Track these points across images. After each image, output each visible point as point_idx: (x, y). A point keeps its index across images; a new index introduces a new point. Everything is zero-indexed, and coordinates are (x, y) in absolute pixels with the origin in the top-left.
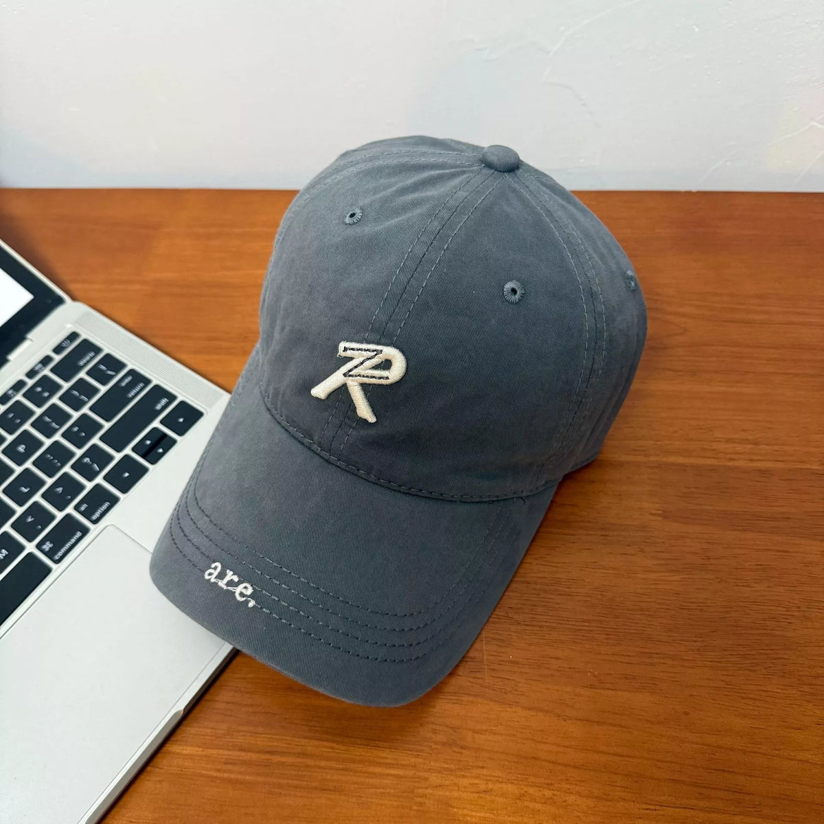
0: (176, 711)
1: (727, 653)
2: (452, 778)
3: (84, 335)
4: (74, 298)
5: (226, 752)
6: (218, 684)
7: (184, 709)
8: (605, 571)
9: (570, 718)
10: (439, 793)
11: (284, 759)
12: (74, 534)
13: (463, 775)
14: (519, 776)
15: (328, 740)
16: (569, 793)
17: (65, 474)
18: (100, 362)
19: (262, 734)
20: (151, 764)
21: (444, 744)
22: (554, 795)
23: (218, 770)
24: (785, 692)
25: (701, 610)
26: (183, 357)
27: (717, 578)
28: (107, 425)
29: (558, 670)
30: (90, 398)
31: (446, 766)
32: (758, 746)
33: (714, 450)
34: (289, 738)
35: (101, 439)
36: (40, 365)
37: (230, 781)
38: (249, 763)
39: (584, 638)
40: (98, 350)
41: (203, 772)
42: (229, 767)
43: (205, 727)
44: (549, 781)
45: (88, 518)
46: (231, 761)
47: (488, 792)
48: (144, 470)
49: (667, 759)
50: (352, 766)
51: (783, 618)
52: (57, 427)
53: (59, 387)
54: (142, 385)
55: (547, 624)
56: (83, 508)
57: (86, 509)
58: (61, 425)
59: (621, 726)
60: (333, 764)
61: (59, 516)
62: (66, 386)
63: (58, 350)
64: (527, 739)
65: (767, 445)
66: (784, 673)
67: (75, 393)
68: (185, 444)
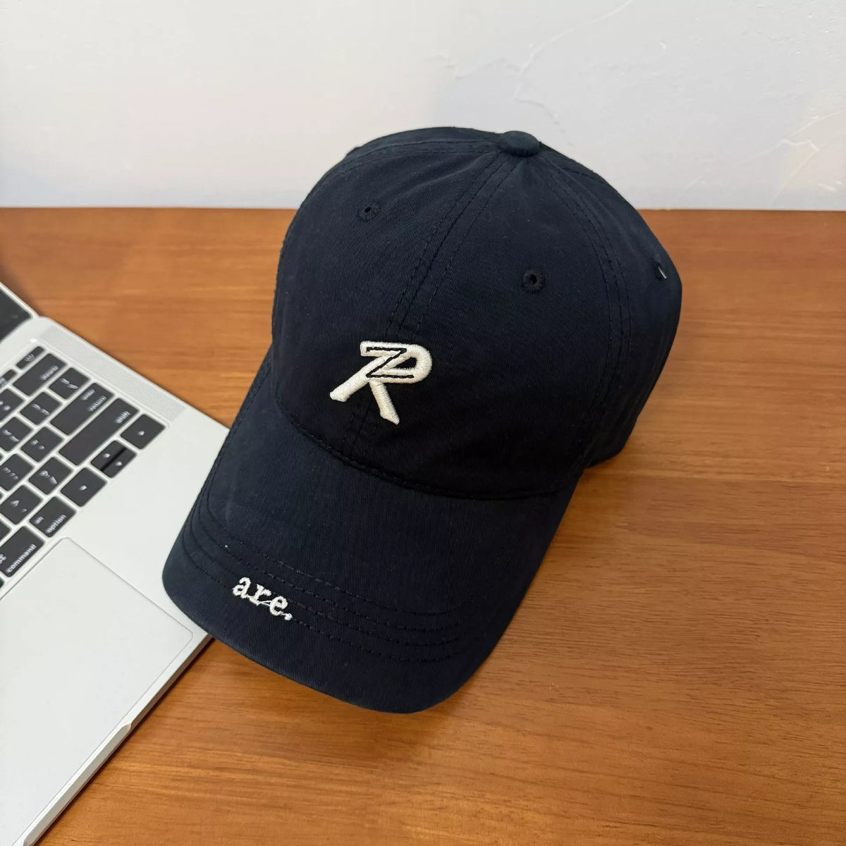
0: (123, 726)
1: (695, 666)
2: (407, 794)
3: (49, 349)
4: (40, 314)
5: (174, 769)
6: (169, 698)
7: (132, 724)
8: (569, 583)
9: (530, 733)
10: (393, 810)
11: (233, 776)
12: (28, 547)
13: (418, 792)
14: (476, 792)
15: (279, 756)
16: (526, 810)
17: (23, 488)
18: (63, 376)
19: (212, 750)
20: (97, 781)
22: (511, 812)
23: (166, 787)
24: (751, 706)
25: (667, 623)
26: (147, 371)
27: (683, 590)
28: (67, 439)
29: (518, 684)
30: (51, 411)
31: (401, 782)
32: (723, 761)
33: (683, 462)
34: (240, 754)
35: (60, 452)
36: (3, 379)
37: (177, 798)
38: (197, 780)
39: (545, 651)
40: (61, 364)
41: (150, 789)
42: (177, 784)
43: (154, 744)
44: (506, 798)
45: (43, 531)
46: (179, 778)
47: (443, 808)
48: (102, 484)
49: (629, 775)
50: (304, 782)
51: (751, 631)
52: (17, 440)
53: (20, 401)
54: (104, 398)
56: (38, 521)
57: (41, 522)
58: (21, 438)
59: (582, 741)
60: (284, 781)
61: (14, 528)
62: (28, 400)
63: (21, 364)
64: (485, 754)
65: (736, 457)
66: (751, 686)
67: (37, 407)
68: (144, 457)
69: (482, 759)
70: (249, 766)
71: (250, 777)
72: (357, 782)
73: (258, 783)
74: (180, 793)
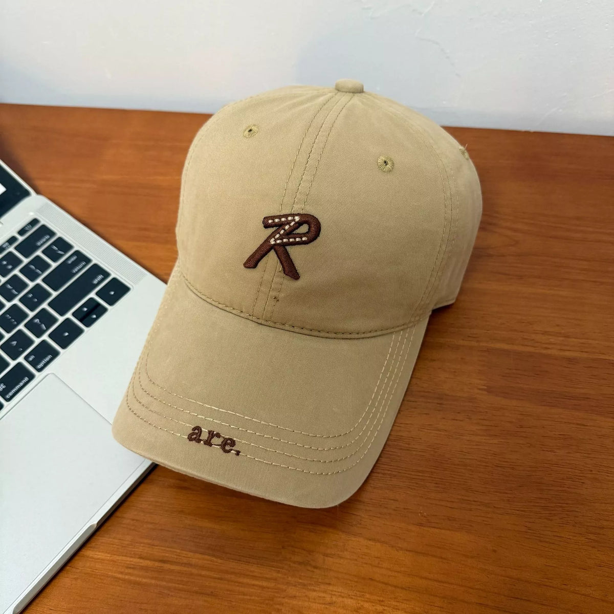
1: (532, 504)
2: (304, 591)
3: (43, 221)
4: (38, 192)
5: (128, 559)
6: (126, 504)
7: (98, 523)
8: (437, 432)
9: (401, 549)
10: (294, 602)
11: (173, 567)
12: (23, 379)
14: (358, 593)
15: (209, 555)
16: (396, 609)
17: (20, 331)
18: (53, 244)
19: (157, 546)
20: (69, 565)
21: (300, 563)
22: (384, 610)
23: (122, 573)
24: (575, 538)
25: (513, 469)
26: (119, 242)
27: (528, 443)
28: (55, 294)
29: (395, 510)
30: (43, 271)
31: (300, 581)
32: (550, 581)
33: (533, 340)
34: (178, 551)
35: (49, 304)
36: (7, 244)
37: (130, 582)
38: (143, 568)
39: (417, 485)
40: (52, 234)
42: (130, 571)
43: (114, 538)
44: (381, 599)
45: (34, 366)
46: (131, 567)
47: (332, 604)
48: (79, 332)
49: (476, 587)
50: (228, 576)
51: (579, 479)
52: (16, 293)
53: (20, 262)
55: (389, 472)
56: (31, 359)
57: (33, 360)
58: (19, 292)
59: (441, 558)
61: (13, 363)
62: (26, 261)
63: (22, 232)
64: (366, 564)
65: (575, 338)
66: (576, 523)
67: (33, 267)
68: (113, 312)
69: (363, 567)
70: (185, 561)
71: (185, 569)
72: (266, 578)
73: (192, 574)
74: (132, 578)
